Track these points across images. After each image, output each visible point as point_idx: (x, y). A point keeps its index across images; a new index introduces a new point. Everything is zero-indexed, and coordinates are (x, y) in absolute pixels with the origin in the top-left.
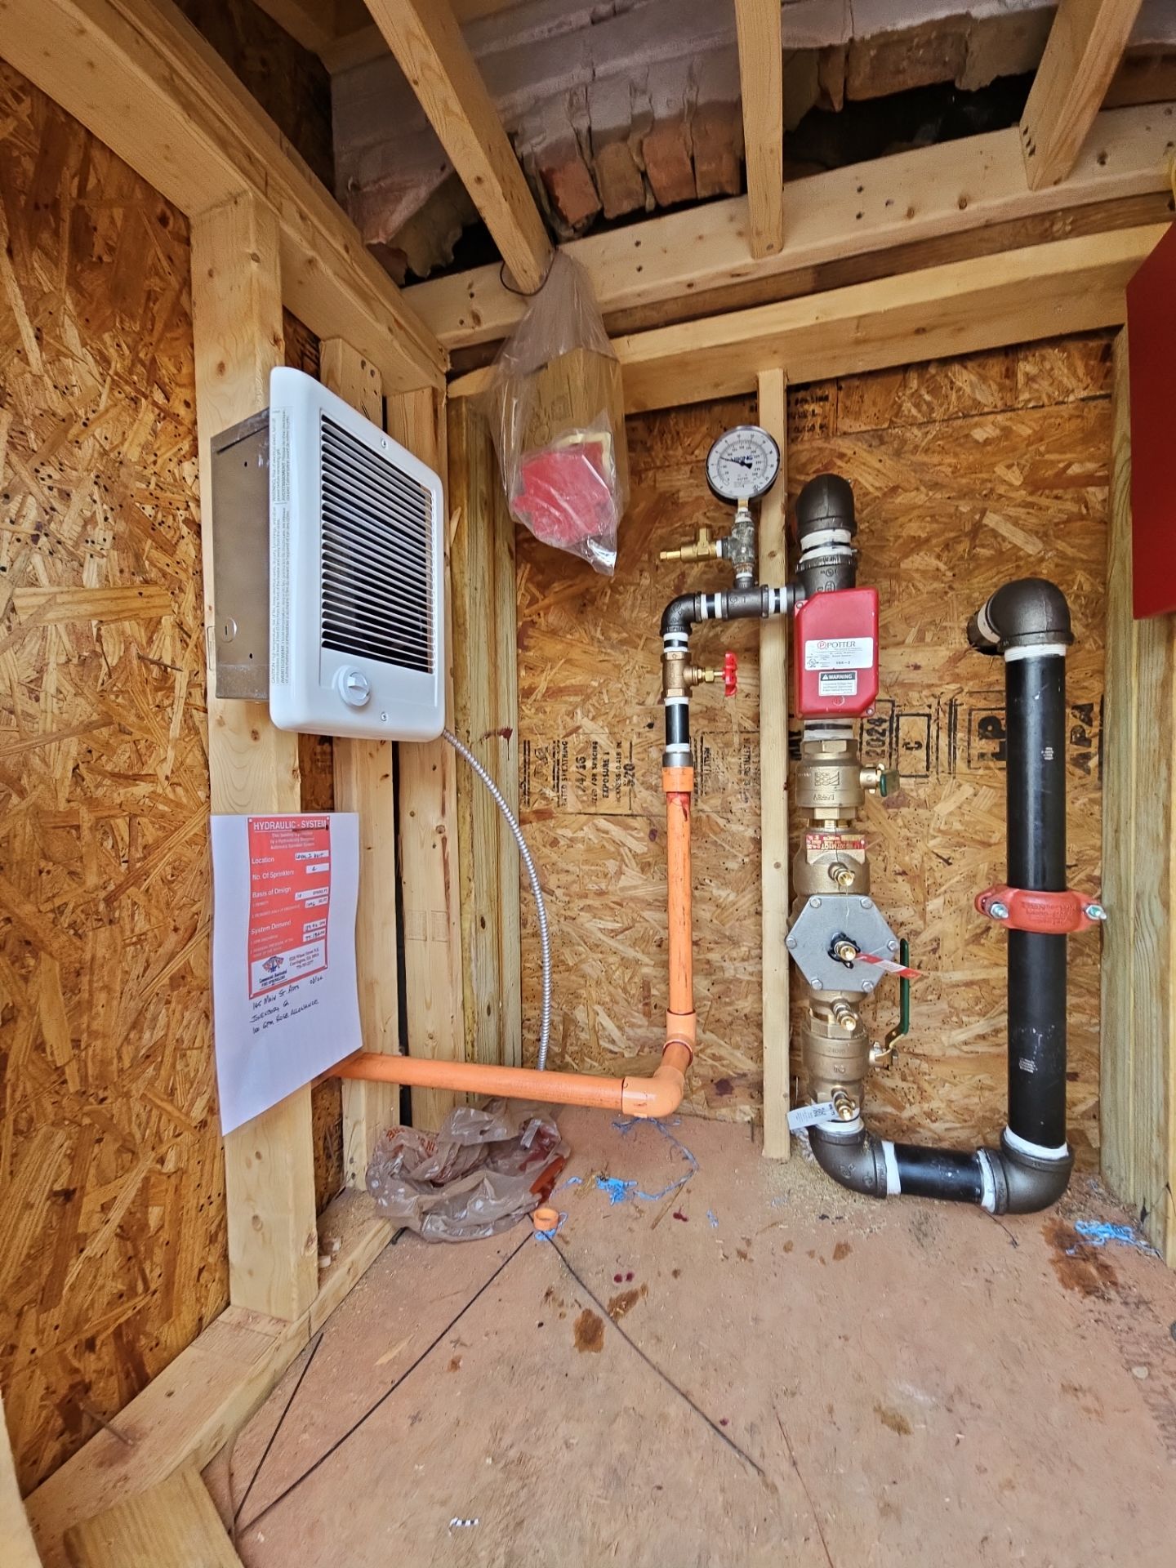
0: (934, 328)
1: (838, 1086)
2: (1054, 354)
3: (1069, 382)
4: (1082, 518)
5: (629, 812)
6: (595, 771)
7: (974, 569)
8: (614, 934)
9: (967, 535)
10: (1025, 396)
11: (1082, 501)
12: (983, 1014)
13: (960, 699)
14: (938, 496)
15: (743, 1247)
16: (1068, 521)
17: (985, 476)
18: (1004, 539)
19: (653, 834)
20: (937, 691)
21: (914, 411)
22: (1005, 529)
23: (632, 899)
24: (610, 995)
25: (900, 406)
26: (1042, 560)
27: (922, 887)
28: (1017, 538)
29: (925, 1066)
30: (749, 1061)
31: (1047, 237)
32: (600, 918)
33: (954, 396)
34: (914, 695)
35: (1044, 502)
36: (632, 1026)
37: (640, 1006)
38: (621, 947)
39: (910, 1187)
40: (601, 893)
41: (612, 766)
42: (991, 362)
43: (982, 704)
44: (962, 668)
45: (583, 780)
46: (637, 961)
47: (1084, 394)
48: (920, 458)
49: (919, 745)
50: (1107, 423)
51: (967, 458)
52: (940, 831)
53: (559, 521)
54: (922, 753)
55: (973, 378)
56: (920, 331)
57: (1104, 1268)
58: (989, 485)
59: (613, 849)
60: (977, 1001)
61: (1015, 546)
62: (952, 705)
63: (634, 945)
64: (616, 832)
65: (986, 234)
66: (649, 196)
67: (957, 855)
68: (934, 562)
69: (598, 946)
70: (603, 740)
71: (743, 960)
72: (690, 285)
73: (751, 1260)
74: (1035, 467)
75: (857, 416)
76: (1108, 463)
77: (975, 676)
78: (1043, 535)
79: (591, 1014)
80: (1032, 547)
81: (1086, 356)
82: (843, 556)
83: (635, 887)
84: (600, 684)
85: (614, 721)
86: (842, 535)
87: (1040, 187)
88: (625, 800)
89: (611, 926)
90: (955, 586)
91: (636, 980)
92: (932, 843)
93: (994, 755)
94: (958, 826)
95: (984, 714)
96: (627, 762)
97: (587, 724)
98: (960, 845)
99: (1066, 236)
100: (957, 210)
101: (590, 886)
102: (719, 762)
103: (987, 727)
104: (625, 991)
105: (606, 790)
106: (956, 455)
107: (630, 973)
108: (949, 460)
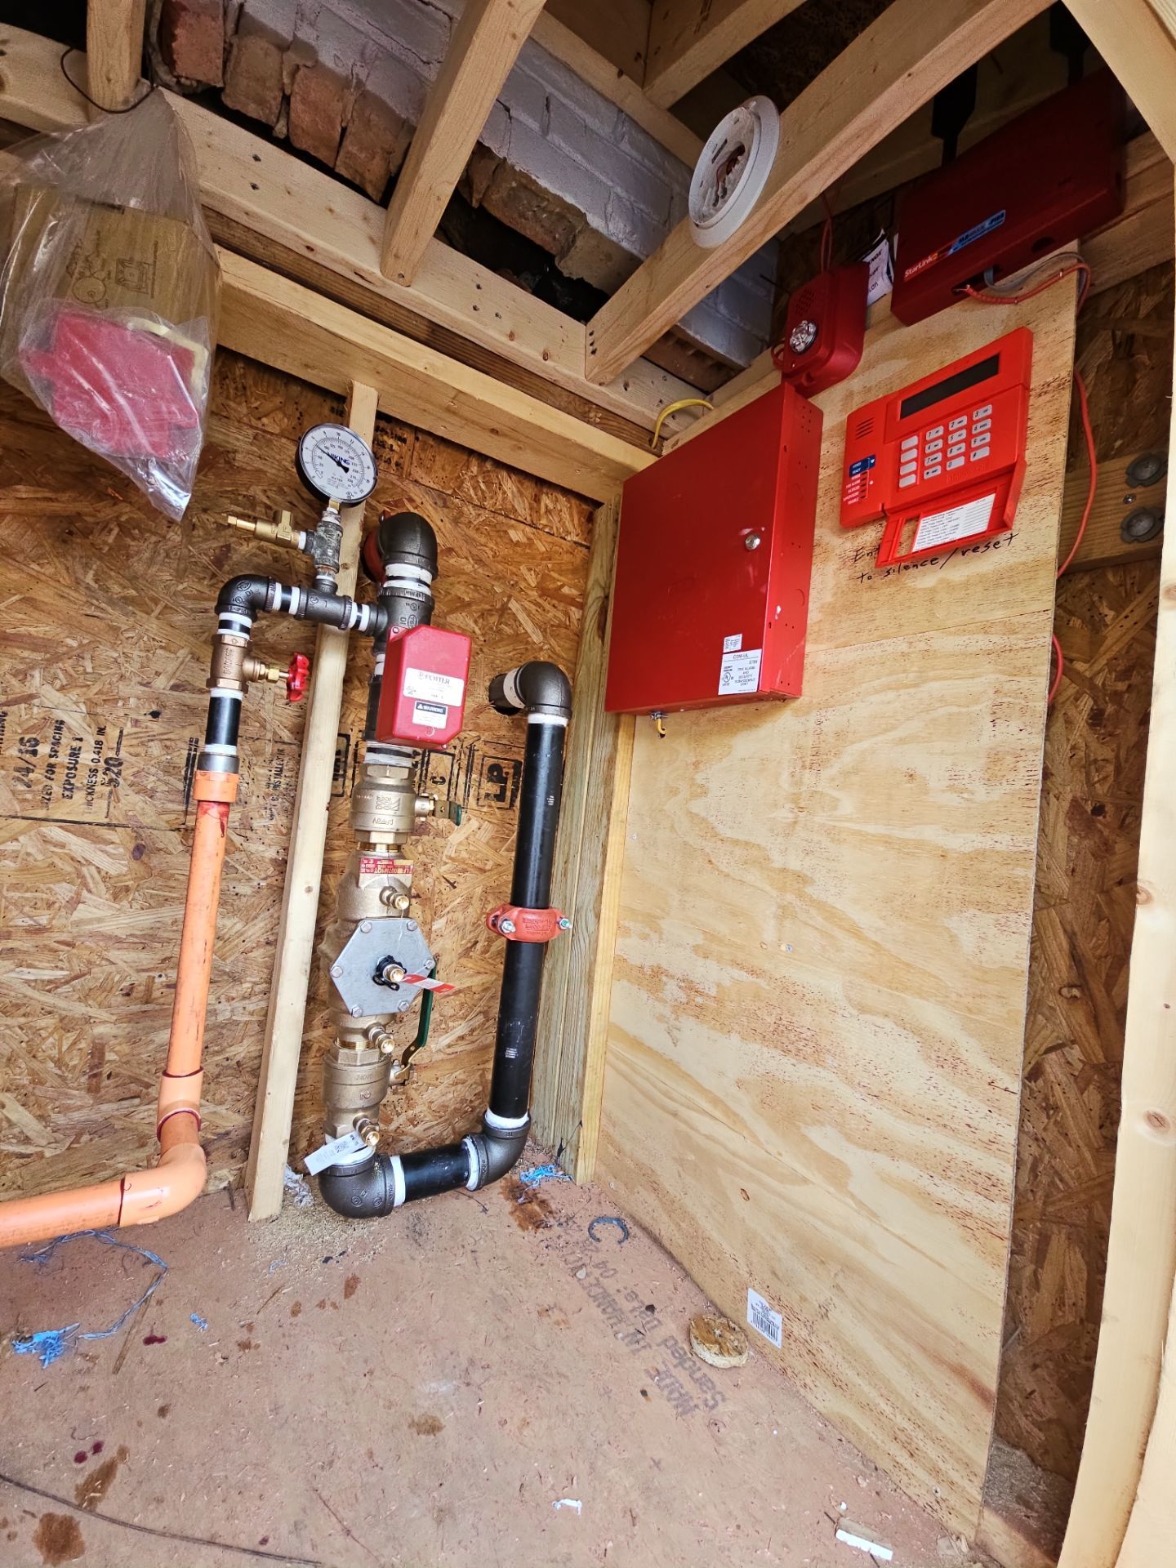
0: (505, 435)
1: (360, 1114)
2: (562, 499)
3: (570, 528)
4: (567, 627)
5: (106, 821)
6: (53, 761)
7: (500, 641)
8: (52, 986)
9: (497, 611)
10: (544, 521)
11: (567, 614)
13: (478, 745)
14: (480, 570)
15: (243, 1336)
16: (559, 626)
17: (514, 570)
18: (521, 625)
19: (139, 851)
20: (462, 735)
21: (472, 492)
22: (522, 617)
23: (91, 935)
24: (32, 1073)
25: (463, 482)
26: (541, 649)
27: (430, 909)
28: (529, 627)
30: (237, 1116)
31: (584, 417)
32: (30, 966)
33: (500, 496)
35: (548, 607)
36: (64, 1110)
37: (83, 1079)
38: (62, 1003)
39: (413, 1193)
40: (39, 930)
41: (86, 757)
42: (527, 483)
43: (492, 752)
44: (483, 719)
45: (28, 771)
46: (88, 1020)
47: (576, 539)
48: (471, 532)
49: (443, 780)
50: (587, 564)
51: (504, 551)
52: (450, 858)
53: (103, 416)
54: (445, 788)
55: (515, 490)
56: (494, 431)
57: (543, 1203)
58: (516, 578)
59: (68, 869)
61: (526, 632)
62: (472, 750)
63: (84, 998)
64: (78, 845)
65: (552, 389)
66: (282, 122)
67: (461, 880)
68: (472, 625)
69: (18, 1006)
70: (75, 720)
71: (244, 998)
72: (309, 248)
73: (257, 1346)
74: (544, 577)
75: (429, 471)
76: (584, 594)
77: (490, 729)
78: (544, 632)
80: (536, 637)
81: (580, 513)
82: (427, 596)
83: (100, 920)
84: (81, 645)
85: (96, 699)
86: (426, 576)
87: (592, 380)
88: (101, 805)
89: (48, 975)
90: (485, 650)
91: (83, 1045)
92: (443, 868)
93: (495, 796)
94: (464, 855)
95: (493, 761)
96: (112, 754)
97: (51, 696)
98: (465, 871)
99: (595, 424)
100: (541, 358)
101: (19, 922)
103: (495, 773)
104: (59, 1062)
105: (69, 788)
106: (497, 544)
107: (72, 1036)
108: (491, 545)
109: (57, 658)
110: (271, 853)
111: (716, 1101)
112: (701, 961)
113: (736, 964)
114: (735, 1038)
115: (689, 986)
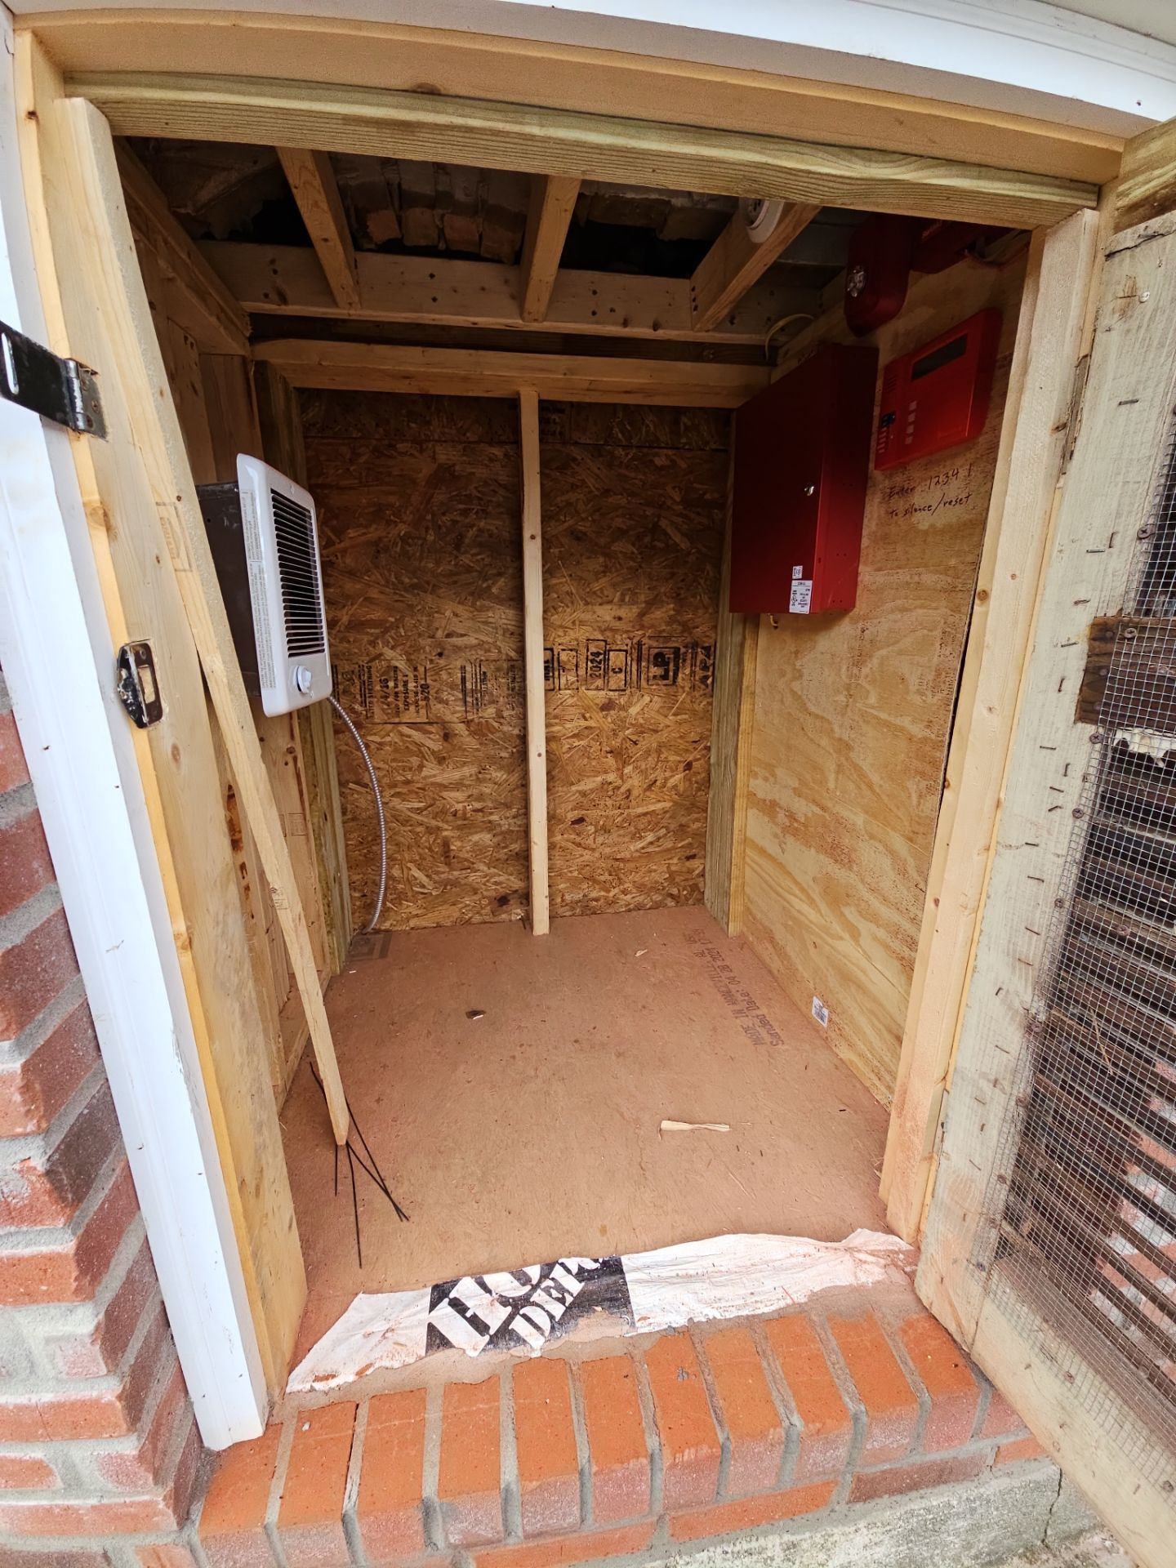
3: (708, 435)
4: (710, 529)
5: (427, 721)
6: (396, 690)
7: (654, 555)
8: (419, 811)
9: (650, 531)
10: (684, 437)
11: (711, 518)
12: (652, 830)
13: (644, 641)
14: (634, 501)
16: (703, 530)
17: (661, 492)
18: (670, 537)
19: (446, 737)
20: (632, 635)
21: (620, 435)
22: (671, 531)
23: (433, 784)
24: (420, 854)
25: (612, 428)
26: (689, 554)
27: (621, 759)
28: (677, 536)
29: (622, 865)
30: (519, 882)
31: (700, 358)
32: (408, 801)
33: (644, 430)
34: (618, 637)
35: (692, 516)
36: (437, 873)
37: (442, 858)
38: (425, 820)
40: (407, 782)
41: (411, 685)
43: (655, 644)
44: (645, 620)
45: (387, 697)
46: (439, 828)
47: (714, 446)
48: (623, 471)
49: (621, 670)
50: (723, 469)
51: (651, 477)
52: (631, 724)
54: (622, 676)
55: (656, 420)
58: (663, 499)
59: (415, 749)
60: (649, 822)
61: (676, 541)
62: (640, 644)
63: (435, 817)
64: (416, 735)
66: (441, 246)
67: (641, 739)
68: (631, 548)
69: (407, 821)
70: (401, 664)
71: (514, 818)
74: (688, 490)
75: (585, 430)
76: (724, 496)
77: (652, 626)
78: (691, 537)
79: (405, 870)
80: (685, 543)
83: (435, 776)
84: (396, 620)
85: (411, 651)
87: (698, 330)
88: (423, 712)
89: (417, 805)
91: (439, 841)
92: (627, 732)
93: (661, 676)
94: (641, 721)
95: (656, 651)
96: (423, 682)
97: (389, 653)
98: (642, 732)
99: (710, 361)
100: (652, 330)
101: (399, 778)
102: (493, 682)
103: (660, 659)
104: (430, 849)
105: (407, 704)
106: (644, 473)
107: (433, 836)
108: (640, 476)
109: (387, 630)
110: (516, 732)
111: (803, 890)
112: (797, 799)
113: (815, 802)
114: (813, 851)
115: (791, 816)
